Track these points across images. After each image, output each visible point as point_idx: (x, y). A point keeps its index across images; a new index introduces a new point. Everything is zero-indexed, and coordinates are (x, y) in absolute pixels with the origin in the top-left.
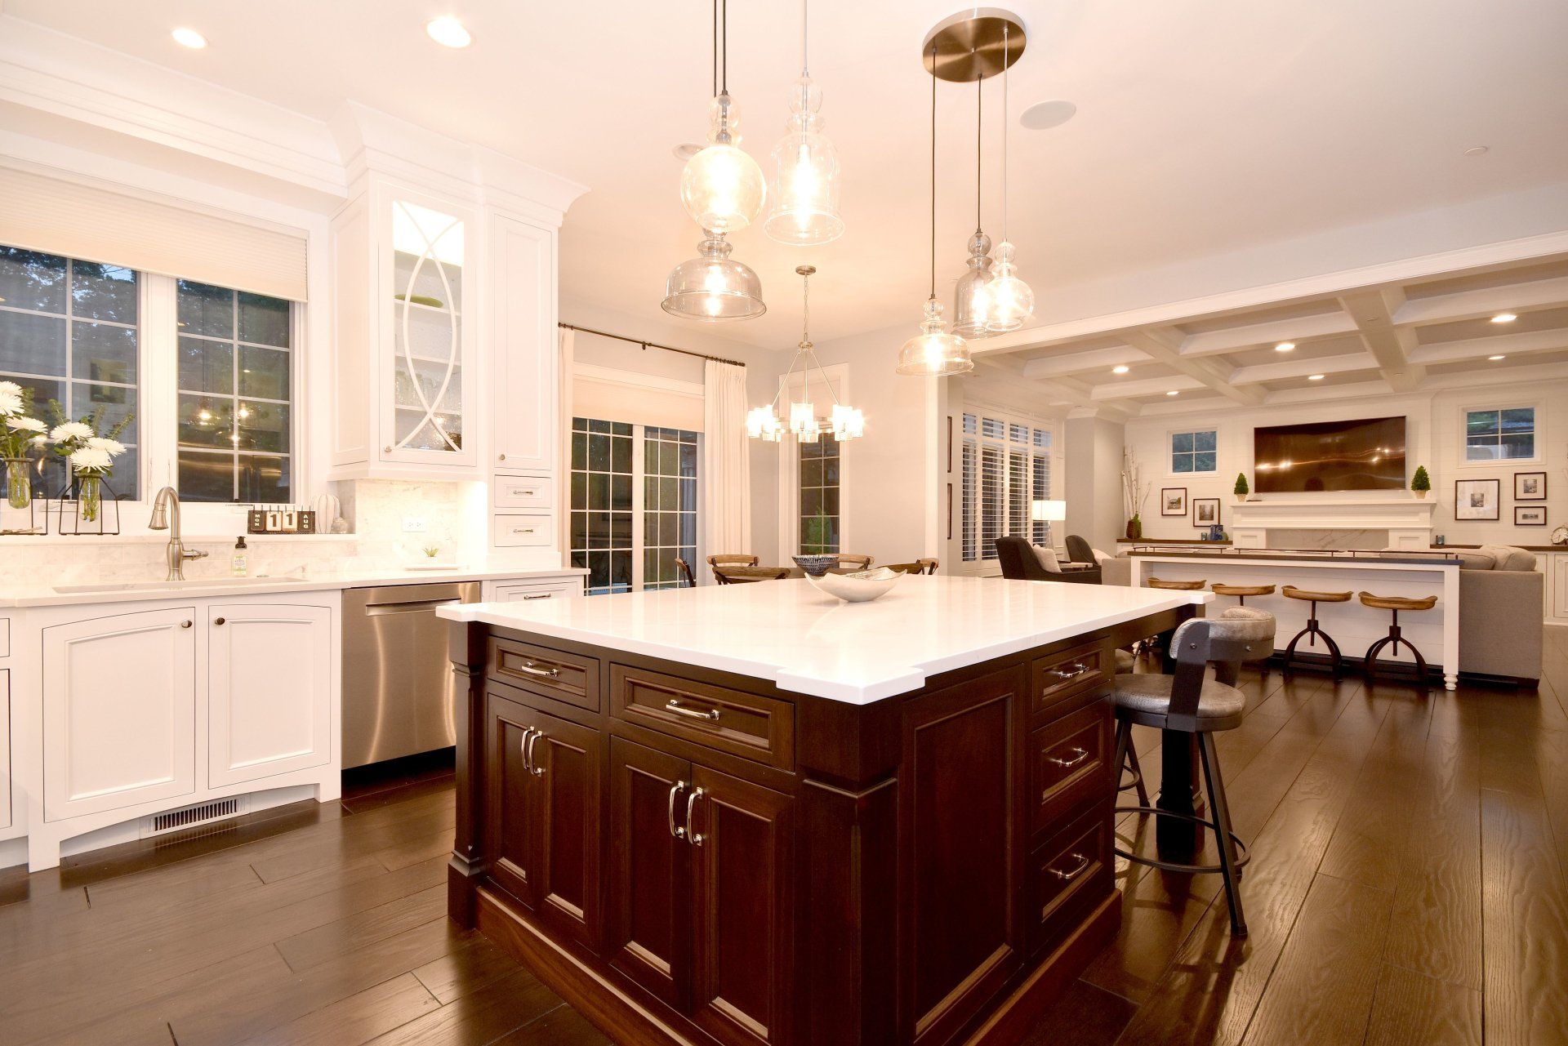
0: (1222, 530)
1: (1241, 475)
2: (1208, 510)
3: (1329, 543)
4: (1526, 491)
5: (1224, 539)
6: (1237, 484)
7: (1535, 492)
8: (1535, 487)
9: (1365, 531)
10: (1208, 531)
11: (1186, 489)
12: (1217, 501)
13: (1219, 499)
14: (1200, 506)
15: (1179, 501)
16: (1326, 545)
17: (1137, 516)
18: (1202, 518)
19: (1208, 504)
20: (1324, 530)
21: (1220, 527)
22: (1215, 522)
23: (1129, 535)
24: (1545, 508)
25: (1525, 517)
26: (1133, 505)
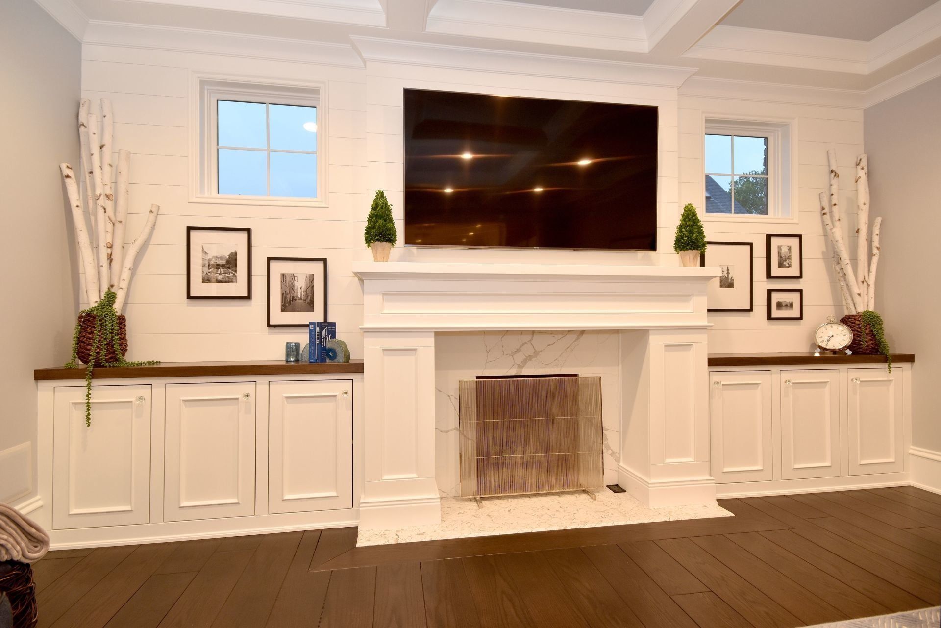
0: (334, 335)
1: (380, 195)
2: (300, 285)
3: (529, 358)
4: (781, 265)
5: (340, 359)
6: (370, 218)
7: (789, 266)
8: (790, 258)
9: (582, 332)
10: (302, 338)
11: (249, 231)
12: (321, 264)
13: (325, 261)
14: (283, 276)
15: (231, 262)
16: (525, 362)
17: (111, 297)
18: (288, 304)
19: (301, 271)
20: (521, 333)
21: (327, 328)
22: (317, 316)
23: (82, 353)
24: (801, 291)
25: (780, 306)
26: (99, 267)
